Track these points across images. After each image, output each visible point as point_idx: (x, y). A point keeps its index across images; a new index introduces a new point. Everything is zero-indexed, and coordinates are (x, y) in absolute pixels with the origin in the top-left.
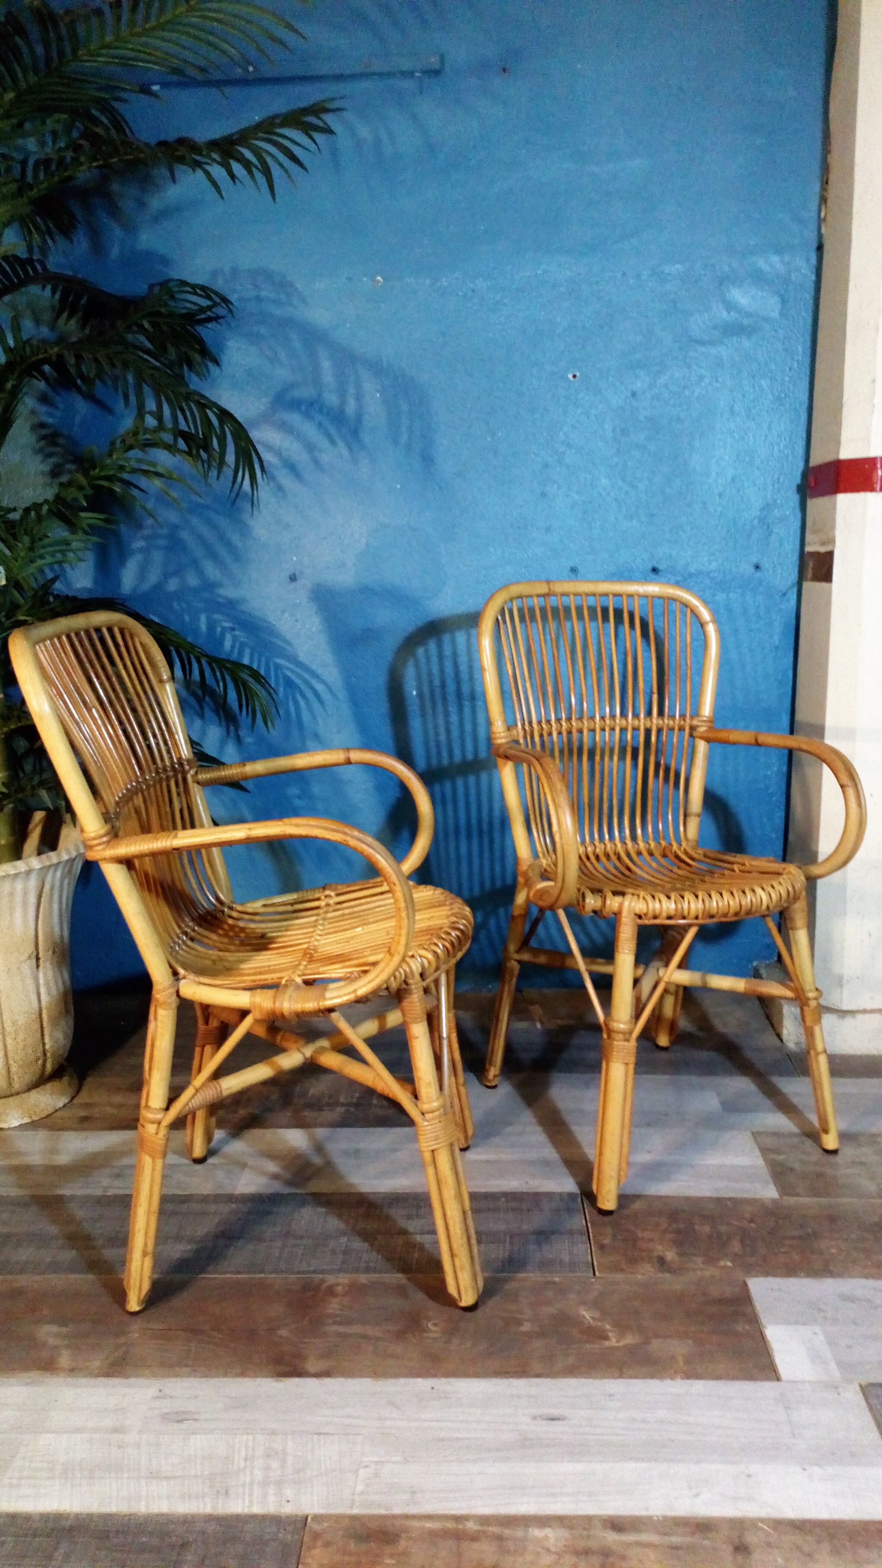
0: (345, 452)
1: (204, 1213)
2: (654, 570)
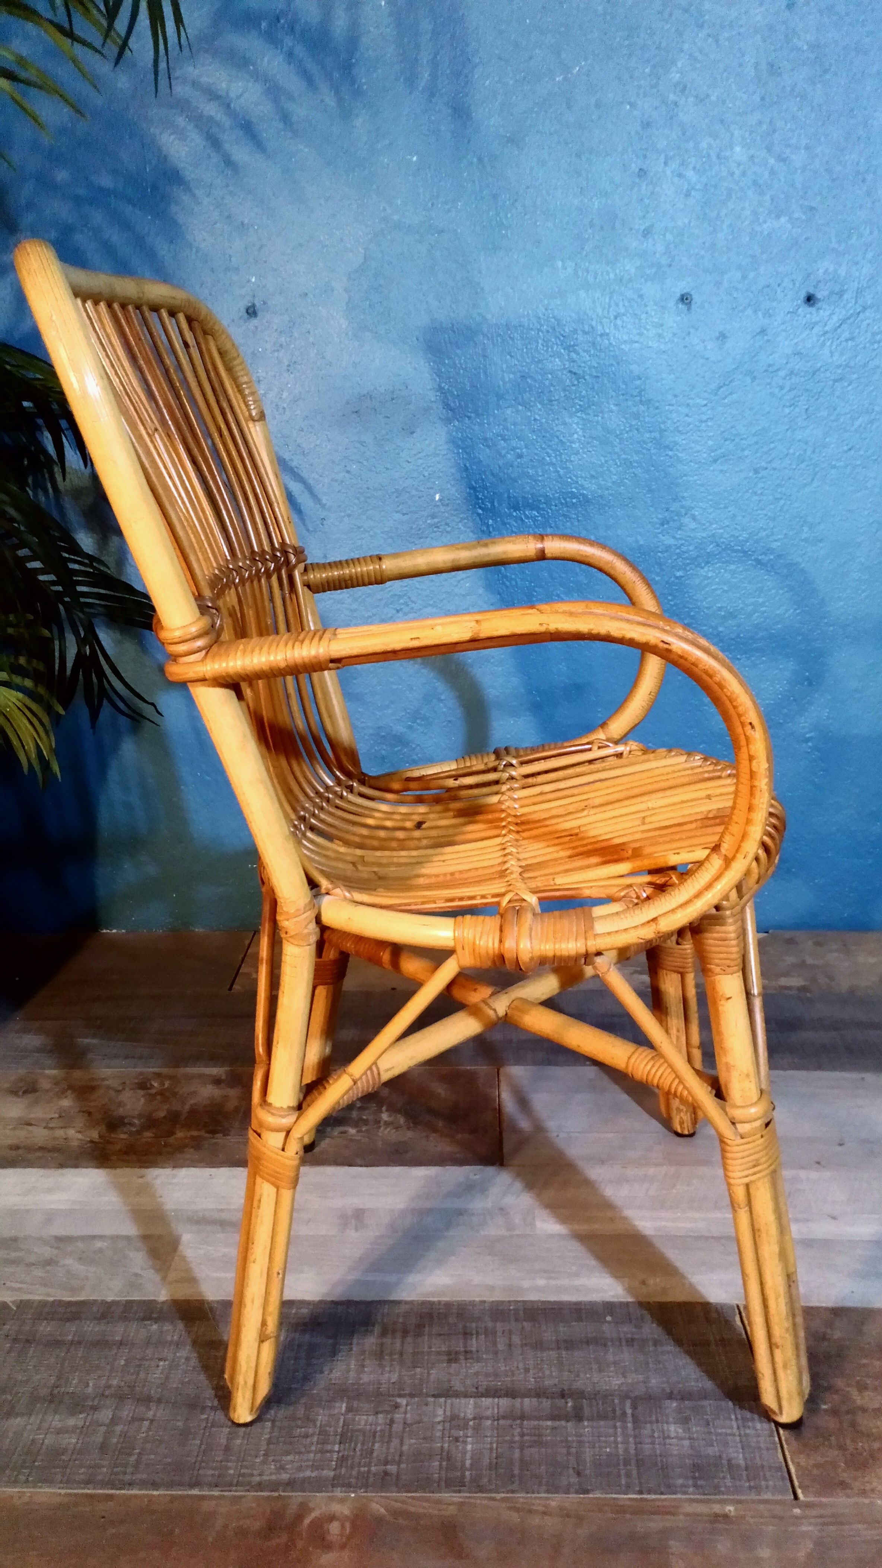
0: (330, 101)
1: (102, 1344)
2: (810, 299)
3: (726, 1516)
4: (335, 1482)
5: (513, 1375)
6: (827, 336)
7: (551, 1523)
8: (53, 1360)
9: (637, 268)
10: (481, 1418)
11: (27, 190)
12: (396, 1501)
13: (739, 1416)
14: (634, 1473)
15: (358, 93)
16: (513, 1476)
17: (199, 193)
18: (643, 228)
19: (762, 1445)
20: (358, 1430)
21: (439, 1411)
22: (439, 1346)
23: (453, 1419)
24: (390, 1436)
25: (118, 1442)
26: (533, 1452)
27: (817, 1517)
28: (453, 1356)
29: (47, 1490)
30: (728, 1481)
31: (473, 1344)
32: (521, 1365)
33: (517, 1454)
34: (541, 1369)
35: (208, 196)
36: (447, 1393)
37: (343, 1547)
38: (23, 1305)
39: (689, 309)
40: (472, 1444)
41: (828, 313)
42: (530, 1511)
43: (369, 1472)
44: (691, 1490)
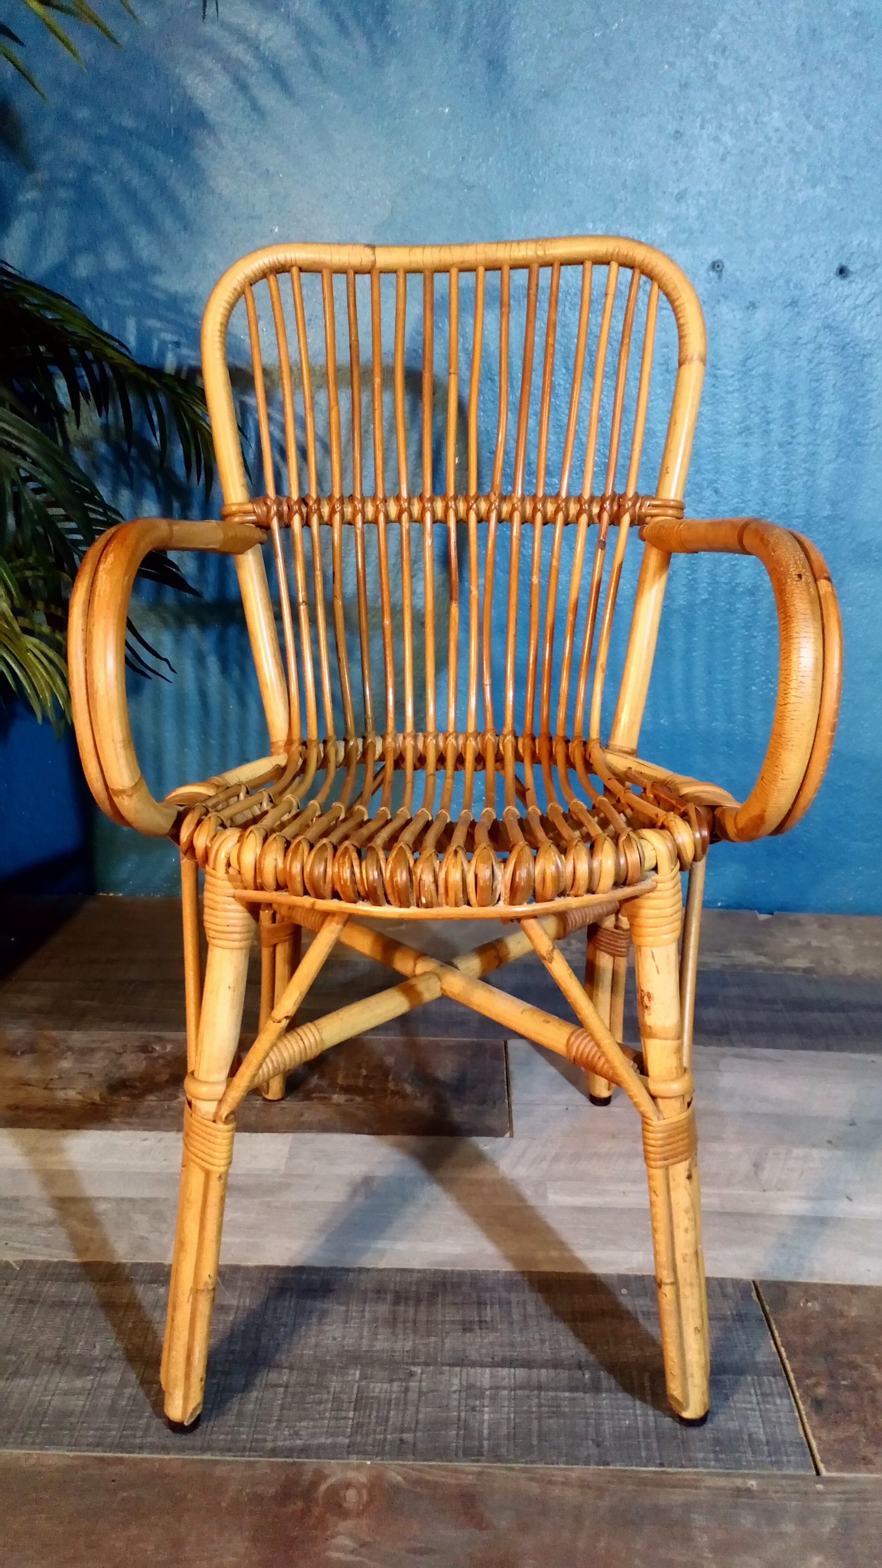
2: (842, 272)
3: (748, 1490)
4: (350, 1449)
5: (529, 1346)
6: (859, 309)
7: (571, 1495)
8: (58, 1321)
9: (669, 233)
10: (498, 1388)
11: (47, 128)
12: (413, 1469)
13: (758, 1392)
14: (655, 1445)
15: (392, 40)
16: (532, 1446)
17: (225, 138)
18: (676, 192)
19: (783, 1421)
20: (373, 1398)
21: (455, 1379)
22: (452, 1315)
23: (470, 1390)
24: (405, 1404)
25: (127, 1405)
26: (552, 1423)
27: (839, 1493)
28: (467, 1326)
29: (54, 1452)
30: (750, 1456)
31: (488, 1314)
32: (537, 1336)
33: (535, 1425)
34: (557, 1341)
35: (233, 141)
36: (462, 1362)
37: (359, 1514)
38: (27, 1265)
39: (720, 277)
40: (489, 1413)
41: (860, 286)
42: (550, 1482)
43: (385, 1439)
44: (713, 1463)
